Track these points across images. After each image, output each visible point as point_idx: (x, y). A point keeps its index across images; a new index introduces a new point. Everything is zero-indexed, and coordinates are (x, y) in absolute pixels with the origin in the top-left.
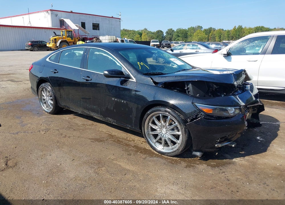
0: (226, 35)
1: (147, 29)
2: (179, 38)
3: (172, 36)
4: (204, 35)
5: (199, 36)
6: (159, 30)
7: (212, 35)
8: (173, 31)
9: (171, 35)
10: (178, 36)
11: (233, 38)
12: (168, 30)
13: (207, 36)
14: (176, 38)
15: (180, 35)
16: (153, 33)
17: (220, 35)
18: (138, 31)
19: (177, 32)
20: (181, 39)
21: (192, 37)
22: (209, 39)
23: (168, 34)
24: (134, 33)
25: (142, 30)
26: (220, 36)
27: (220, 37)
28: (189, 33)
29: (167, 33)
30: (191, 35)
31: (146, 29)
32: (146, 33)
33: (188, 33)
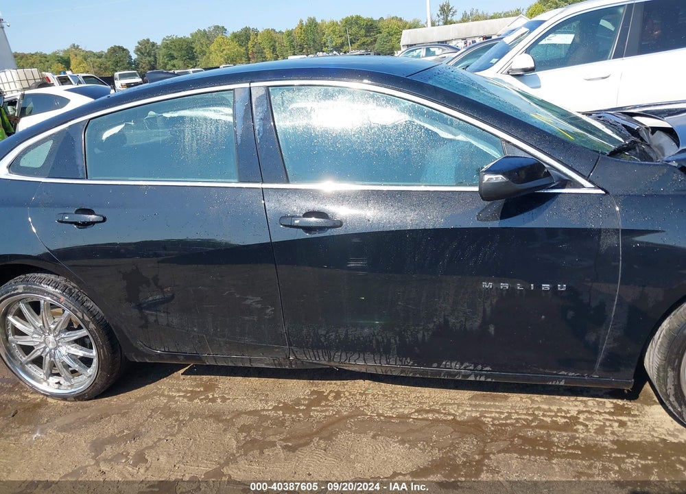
0: (286, 43)
1: (78, 46)
2: (175, 62)
3: (155, 58)
4: (235, 48)
5: (225, 52)
6: (115, 46)
7: (253, 47)
8: (153, 45)
9: (150, 57)
10: (172, 57)
11: (303, 49)
12: (139, 43)
13: (243, 50)
14: (167, 64)
15: (175, 54)
16: (100, 56)
17: (271, 44)
18: (54, 53)
19: (166, 46)
20: (181, 63)
21: (207, 54)
22: (250, 56)
23: (142, 53)
24: (43, 59)
25: (65, 51)
26: (274, 46)
27: (274, 50)
28: (197, 48)
29: (138, 50)
30: (203, 51)
31: (75, 47)
32: (80, 58)
33: (193, 45)
